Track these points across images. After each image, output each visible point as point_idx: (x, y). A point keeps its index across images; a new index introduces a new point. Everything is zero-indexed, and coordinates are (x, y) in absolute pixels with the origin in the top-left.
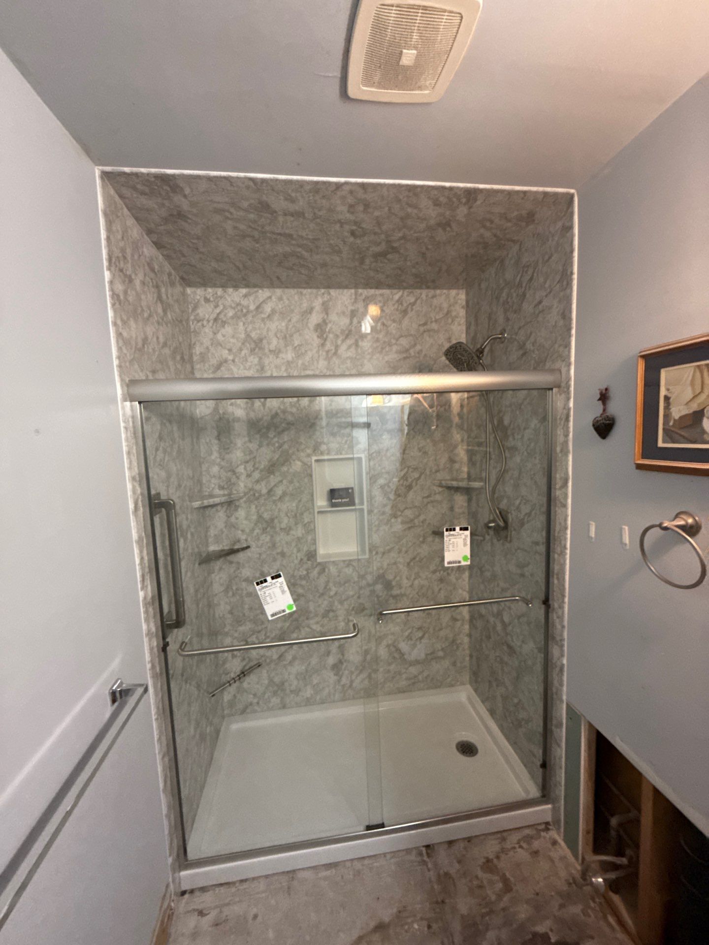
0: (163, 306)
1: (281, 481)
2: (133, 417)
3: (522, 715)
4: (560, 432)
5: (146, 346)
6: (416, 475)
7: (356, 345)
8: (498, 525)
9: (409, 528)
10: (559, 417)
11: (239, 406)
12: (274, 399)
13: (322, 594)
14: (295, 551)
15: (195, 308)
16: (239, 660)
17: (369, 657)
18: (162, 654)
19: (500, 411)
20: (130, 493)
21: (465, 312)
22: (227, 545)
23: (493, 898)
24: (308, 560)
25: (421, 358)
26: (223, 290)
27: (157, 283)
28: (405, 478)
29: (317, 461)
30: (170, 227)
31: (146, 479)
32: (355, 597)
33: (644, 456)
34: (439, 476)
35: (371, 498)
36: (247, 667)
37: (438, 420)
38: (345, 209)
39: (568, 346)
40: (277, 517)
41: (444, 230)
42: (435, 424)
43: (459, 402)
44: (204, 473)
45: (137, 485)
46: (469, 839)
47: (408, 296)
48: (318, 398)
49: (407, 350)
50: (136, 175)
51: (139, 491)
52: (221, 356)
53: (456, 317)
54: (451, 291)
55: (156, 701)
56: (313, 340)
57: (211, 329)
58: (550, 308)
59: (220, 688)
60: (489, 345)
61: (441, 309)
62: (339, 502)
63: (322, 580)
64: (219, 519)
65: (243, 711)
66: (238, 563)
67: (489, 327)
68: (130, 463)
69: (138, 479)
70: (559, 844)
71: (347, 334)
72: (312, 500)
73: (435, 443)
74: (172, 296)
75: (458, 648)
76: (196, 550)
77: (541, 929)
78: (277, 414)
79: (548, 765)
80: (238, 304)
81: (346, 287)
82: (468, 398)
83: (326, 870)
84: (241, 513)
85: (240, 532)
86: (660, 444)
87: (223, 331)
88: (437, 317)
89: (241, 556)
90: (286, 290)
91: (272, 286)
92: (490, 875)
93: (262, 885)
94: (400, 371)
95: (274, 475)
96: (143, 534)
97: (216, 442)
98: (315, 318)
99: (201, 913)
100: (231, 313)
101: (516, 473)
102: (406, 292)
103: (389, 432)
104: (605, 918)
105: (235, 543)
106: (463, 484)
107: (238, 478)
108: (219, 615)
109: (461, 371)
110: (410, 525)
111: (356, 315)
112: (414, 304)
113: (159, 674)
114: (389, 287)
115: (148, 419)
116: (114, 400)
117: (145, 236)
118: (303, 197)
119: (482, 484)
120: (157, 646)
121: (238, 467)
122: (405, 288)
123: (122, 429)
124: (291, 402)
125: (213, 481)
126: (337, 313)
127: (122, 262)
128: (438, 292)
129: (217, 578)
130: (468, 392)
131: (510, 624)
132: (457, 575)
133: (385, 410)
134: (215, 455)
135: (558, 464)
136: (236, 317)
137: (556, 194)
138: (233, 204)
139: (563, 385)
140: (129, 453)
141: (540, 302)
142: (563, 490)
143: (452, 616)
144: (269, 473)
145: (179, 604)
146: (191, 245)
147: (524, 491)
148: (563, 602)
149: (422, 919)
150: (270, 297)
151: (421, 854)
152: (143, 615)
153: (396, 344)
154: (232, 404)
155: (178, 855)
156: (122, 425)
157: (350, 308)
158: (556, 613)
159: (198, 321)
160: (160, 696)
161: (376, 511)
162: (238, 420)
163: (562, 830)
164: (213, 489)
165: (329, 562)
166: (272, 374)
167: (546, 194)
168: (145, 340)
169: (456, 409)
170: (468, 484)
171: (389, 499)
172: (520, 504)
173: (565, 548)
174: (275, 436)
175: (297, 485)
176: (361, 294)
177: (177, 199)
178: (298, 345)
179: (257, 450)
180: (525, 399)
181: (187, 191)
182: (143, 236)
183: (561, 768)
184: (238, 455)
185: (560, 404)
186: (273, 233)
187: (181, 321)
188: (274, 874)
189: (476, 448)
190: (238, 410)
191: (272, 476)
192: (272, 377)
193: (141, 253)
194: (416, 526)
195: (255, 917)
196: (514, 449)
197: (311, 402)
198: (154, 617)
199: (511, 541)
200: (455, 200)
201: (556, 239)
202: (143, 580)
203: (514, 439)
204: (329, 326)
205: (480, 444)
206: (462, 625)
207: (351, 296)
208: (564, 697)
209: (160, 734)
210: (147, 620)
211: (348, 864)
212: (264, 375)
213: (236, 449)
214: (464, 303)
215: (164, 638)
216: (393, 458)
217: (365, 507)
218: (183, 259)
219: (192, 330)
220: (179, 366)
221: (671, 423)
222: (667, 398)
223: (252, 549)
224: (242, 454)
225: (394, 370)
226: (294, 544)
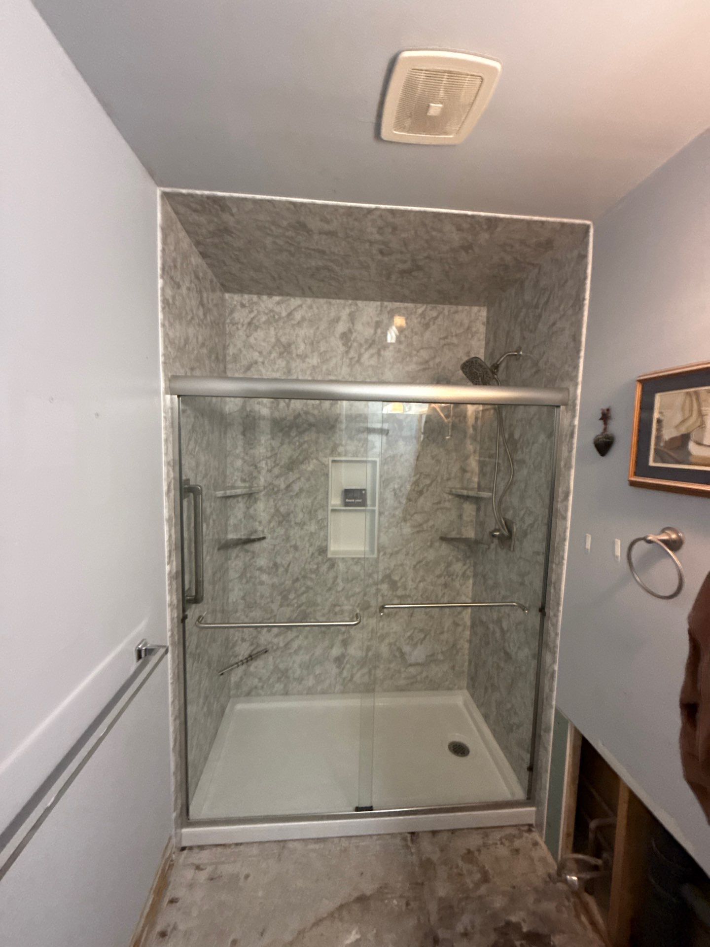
0: (204, 311)
1: (299, 478)
2: (172, 409)
3: (515, 720)
4: (565, 448)
5: (187, 346)
6: (428, 482)
7: (379, 353)
8: (502, 535)
9: (418, 532)
10: (564, 433)
11: (265, 405)
12: (298, 401)
13: (330, 589)
14: (307, 545)
15: (232, 311)
16: (248, 644)
17: (370, 654)
18: (181, 625)
19: (511, 425)
20: (164, 476)
21: (485, 328)
22: (244, 535)
23: (471, 886)
24: (319, 554)
25: (440, 370)
26: (258, 296)
27: (200, 289)
28: (416, 483)
29: (334, 461)
30: (216, 240)
31: (178, 464)
32: (362, 594)
33: (636, 474)
34: (450, 484)
35: (382, 501)
36: (255, 652)
37: (452, 429)
38: (374, 230)
39: (576, 367)
40: (292, 512)
41: (467, 252)
42: (450, 434)
43: (474, 414)
44: (228, 466)
45: (171, 469)
46: (453, 831)
47: (431, 310)
48: (339, 402)
49: (427, 362)
50: (192, 196)
51: (172, 475)
52: (252, 358)
53: (476, 332)
54: (473, 308)
55: (173, 667)
56: (338, 348)
57: (245, 333)
58: (563, 329)
59: (229, 667)
60: (506, 361)
61: (462, 324)
62: (352, 502)
63: (332, 574)
64: (239, 510)
65: (248, 694)
66: (253, 552)
67: (506, 343)
68: (167, 449)
69: (172, 464)
70: (540, 845)
71: (371, 343)
72: (327, 498)
73: (448, 452)
74: (212, 300)
75: (457, 652)
76: (216, 536)
77: (513, 919)
78: (299, 415)
79: (534, 769)
80: (271, 311)
81: (373, 300)
82: (483, 411)
83: (315, 843)
84: (261, 505)
85: (257, 523)
86: (651, 463)
87: (255, 334)
88: (458, 332)
89: (256, 546)
90: (316, 300)
91: (303, 295)
92: (470, 866)
93: (255, 850)
94: (418, 381)
95: (293, 472)
96: (173, 514)
97: (241, 437)
98: (341, 328)
99: (198, 868)
100: (264, 318)
101: (523, 486)
102: (429, 306)
103: (405, 438)
104: (578, 916)
105: (252, 534)
106: (471, 493)
107: (259, 472)
108: (232, 600)
109: (476, 384)
110: (419, 529)
111: (381, 326)
112: (436, 318)
113: (177, 643)
114: (413, 301)
115: (184, 411)
116: (157, 392)
117: (194, 247)
118: (336, 219)
119: (490, 494)
120: (178, 617)
121: (260, 461)
122: (428, 303)
123: (163, 419)
124: (313, 405)
125: (236, 473)
126: (363, 324)
127: (173, 270)
128: (460, 308)
129: (233, 565)
130: (483, 404)
131: (508, 631)
132: (461, 581)
133: (401, 418)
134: (239, 450)
135: (561, 478)
136: (268, 323)
137: (572, 225)
138: (273, 223)
139: (570, 403)
140: (166, 440)
141: (554, 324)
142: (565, 503)
143: (454, 621)
144: (288, 469)
145: (199, 583)
146: (233, 256)
147: (529, 503)
148: (558, 610)
149: (401, 896)
150: (300, 306)
151: (405, 839)
152: (167, 588)
153: (416, 355)
154: (259, 403)
155: (181, 812)
156: (163, 414)
157: (376, 319)
158: (551, 621)
159: (233, 325)
160: (177, 662)
161: (386, 513)
162: (263, 418)
163: (544, 832)
164: (236, 480)
165: (339, 558)
166: (298, 377)
167: (563, 225)
168: (187, 341)
169: (471, 421)
170: (477, 493)
171: (400, 503)
172: (524, 515)
173: (563, 558)
174: (296, 436)
175: (314, 482)
176: (386, 307)
177: (226, 217)
178: (324, 351)
179: (279, 447)
180: (535, 415)
181: (234, 210)
182: (191, 246)
183: (547, 771)
184: (261, 450)
185: (566, 422)
186: (308, 248)
187: (218, 324)
188: (268, 842)
189: (487, 459)
190: (264, 408)
191: (291, 473)
192: (297, 380)
193: (189, 262)
194: (424, 531)
195: (247, 877)
196: (523, 462)
197: (332, 405)
198: (177, 590)
199: (514, 551)
200: (477, 226)
201: (572, 265)
202: (170, 556)
203: (522, 452)
204: (354, 335)
205: (491, 456)
206: (463, 631)
207: (377, 307)
208: (554, 703)
209: (174, 697)
210: (170, 591)
211: (336, 841)
212: (289, 378)
213: (259, 445)
214: (485, 320)
215: (184, 611)
216: (406, 464)
217: (376, 508)
218: (225, 268)
219: (227, 332)
220: (213, 365)
221: (662, 444)
222: (659, 421)
223: (267, 540)
224: (265, 451)
225: (413, 380)
226: (307, 539)
